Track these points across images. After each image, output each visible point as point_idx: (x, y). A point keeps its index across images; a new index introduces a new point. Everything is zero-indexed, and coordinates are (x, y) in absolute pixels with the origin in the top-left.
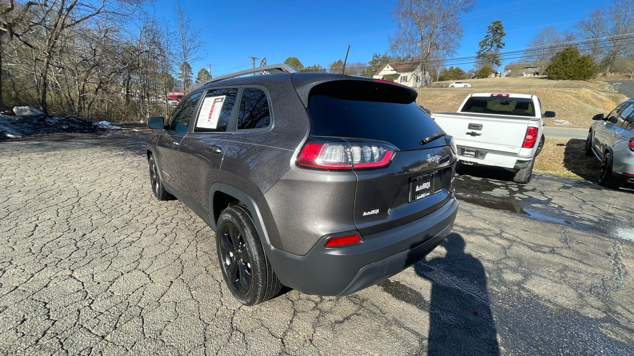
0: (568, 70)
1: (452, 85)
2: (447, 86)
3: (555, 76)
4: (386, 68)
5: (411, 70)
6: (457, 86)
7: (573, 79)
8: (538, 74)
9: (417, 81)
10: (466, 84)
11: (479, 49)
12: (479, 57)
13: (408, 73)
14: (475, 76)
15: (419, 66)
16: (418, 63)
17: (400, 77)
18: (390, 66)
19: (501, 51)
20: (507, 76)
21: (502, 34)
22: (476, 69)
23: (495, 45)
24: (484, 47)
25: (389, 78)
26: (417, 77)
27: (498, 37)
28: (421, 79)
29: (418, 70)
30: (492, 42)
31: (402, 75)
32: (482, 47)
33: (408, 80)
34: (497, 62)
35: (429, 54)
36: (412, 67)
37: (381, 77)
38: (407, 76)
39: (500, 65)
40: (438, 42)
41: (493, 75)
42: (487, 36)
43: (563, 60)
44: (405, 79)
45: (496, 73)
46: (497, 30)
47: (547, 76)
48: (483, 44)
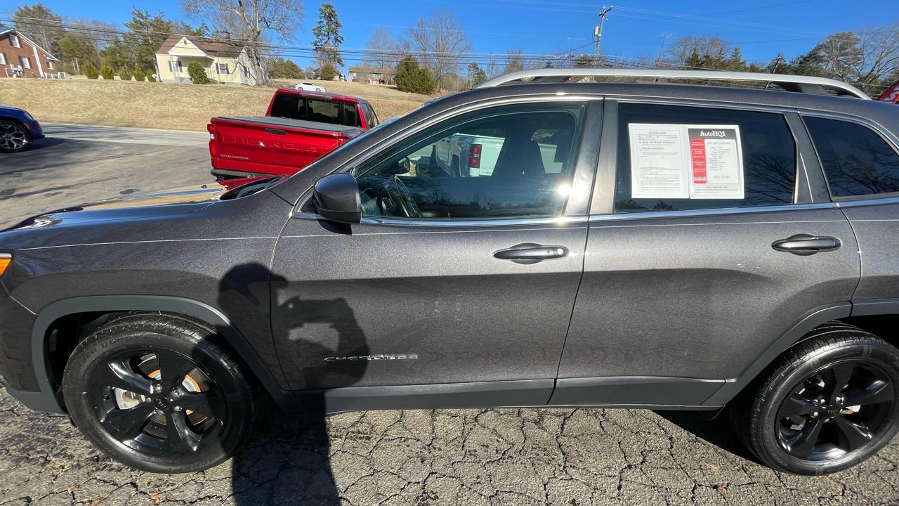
0: (413, 82)
1: (299, 86)
2: (294, 87)
3: (404, 87)
4: (181, 43)
5: (233, 55)
6: (306, 88)
7: (419, 93)
8: (383, 82)
9: (246, 75)
10: (317, 87)
11: (314, 39)
12: (316, 50)
13: (228, 60)
14: (317, 76)
15: (244, 51)
16: (241, 46)
17: (214, 64)
18: (188, 41)
19: (340, 47)
20: (353, 81)
21: (337, 25)
22: (315, 67)
23: (332, 36)
24: (320, 37)
25: (193, 62)
26: (244, 67)
27: (333, 26)
28: (252, 72)
29: (243, 57)
30: (328, 33)
31: (218, 60)
32: (318, 36)
33: (231, 72)
34: (339, 61)
35: (259, 33)
36: (232, 50)
37: (175, 59)
38: (227, 65)
39: (343, 65)
40: (267, 16)
41: (337, 78)
42: (321, 22)
43: (407, 70)
44: (224, 68)
45: (340, 76)
46: (330, 16)
47: (395, 86)
48: (318, 31)
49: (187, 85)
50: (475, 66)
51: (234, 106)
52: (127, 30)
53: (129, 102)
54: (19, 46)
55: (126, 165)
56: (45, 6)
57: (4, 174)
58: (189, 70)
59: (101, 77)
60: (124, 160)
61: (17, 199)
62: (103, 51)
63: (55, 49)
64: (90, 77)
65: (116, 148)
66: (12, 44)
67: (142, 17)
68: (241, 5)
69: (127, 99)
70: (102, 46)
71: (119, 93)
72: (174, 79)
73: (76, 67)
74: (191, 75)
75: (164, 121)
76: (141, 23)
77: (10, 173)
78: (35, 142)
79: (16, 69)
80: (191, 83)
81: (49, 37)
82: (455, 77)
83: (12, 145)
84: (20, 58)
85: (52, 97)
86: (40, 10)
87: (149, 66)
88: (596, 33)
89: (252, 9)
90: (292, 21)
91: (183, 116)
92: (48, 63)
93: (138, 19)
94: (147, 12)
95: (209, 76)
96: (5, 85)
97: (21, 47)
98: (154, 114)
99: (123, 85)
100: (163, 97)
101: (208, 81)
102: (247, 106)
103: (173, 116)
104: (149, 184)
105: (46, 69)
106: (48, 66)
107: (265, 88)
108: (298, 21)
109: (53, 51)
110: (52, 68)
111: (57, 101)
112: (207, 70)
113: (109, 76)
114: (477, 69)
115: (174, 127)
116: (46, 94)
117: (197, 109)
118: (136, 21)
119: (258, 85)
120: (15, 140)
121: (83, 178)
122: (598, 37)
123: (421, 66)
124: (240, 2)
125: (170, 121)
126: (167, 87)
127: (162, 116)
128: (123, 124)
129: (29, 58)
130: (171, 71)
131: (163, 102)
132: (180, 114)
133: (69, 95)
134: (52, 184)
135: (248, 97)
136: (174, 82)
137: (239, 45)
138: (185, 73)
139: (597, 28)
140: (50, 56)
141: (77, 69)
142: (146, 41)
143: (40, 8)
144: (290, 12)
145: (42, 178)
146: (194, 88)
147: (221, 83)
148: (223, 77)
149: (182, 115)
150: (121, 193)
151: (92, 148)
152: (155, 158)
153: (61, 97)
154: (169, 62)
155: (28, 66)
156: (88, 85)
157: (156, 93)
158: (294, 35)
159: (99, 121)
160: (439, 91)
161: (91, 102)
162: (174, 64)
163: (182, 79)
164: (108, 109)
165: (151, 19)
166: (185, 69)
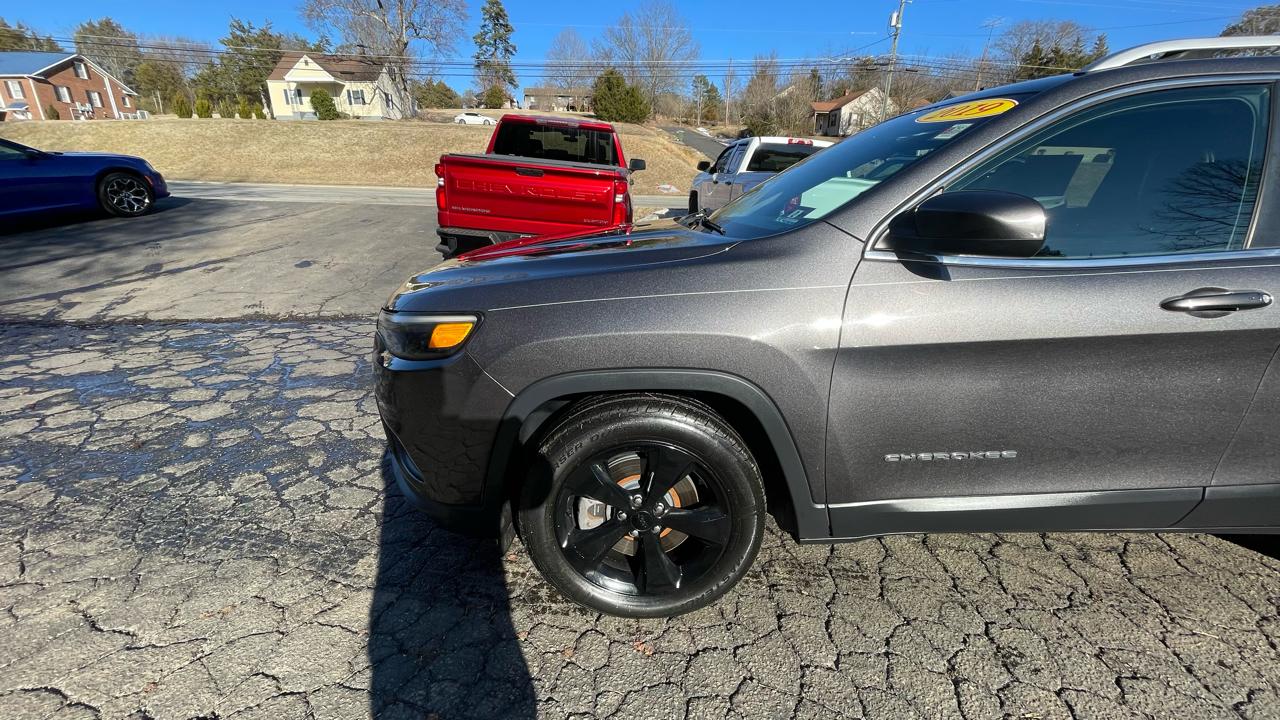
0: (618, 106)
1: (459, 118)
2: (452, 119)
4: (300, 64)
5: (369, 76)
6: (470, 120)
7: (627, 122)
8: (573, 108)
9: (388, 106)
10: (486, 118)
11: (476, 50)
12: (478, 66)
13: (364, 85)
15: (384, 70)
16: (381, 64)
17: (345, 91)
18: (310, 60)
19: (513, 60)
20: (531, 108)
21: (507, 28)
22: (477, 90)
23: (500, 46)
24: (484, 47)
25: (318, 90)
26: (385, 94)
27: (502, 31)
28: (396, 100)
29: (384, 79)
30: (495, 41)
31: (350, 86)
32: (481, 46)
33: (367, 101)
34: (511, 81)
35: (406, 44)
36: (368, 71)
37: (293, 86)
38: (362, 91)
39: (516, 86)
40: (416, 19)
41: (507, 104)
42: (484, 26)
43: (610, 90)
44: (359, 97)
45: (512, 101)
46: (498, 17)
47: (593, 114)
48: (480, 41)
49: (312, 122)
50: (703, 80)
51: (379, 149)
52: (223, 48)
53: (240, 148)
54: (86, 78)
55: (284, 230)
56: (115, 22)
57: (137, 244)
58: (312, 101)
59: (195, 116)
60: (277, 224)
61: (169, 277)
62: (193, 81)
63: (129, 78)
64: (181, 115)
65: (260, 208)
66: (77, 75)
67: (243, 31)
68: (381, 6)
69: (236, 144)
70: (190, 73)
71: (226, 137)
72: (291, 114)
73: (158, 103)
74: (316, 108)
75: (287, 173)
76: (243, 40)
77: (143, 243)
78: (159, 202)
79: (83, 109)
80: (316, 119)
81: (122, 62)
82: (675, 96)
83: (131, 207)
84: (88, 93)
85: (138, 144)
86: (108, 27)
87: (256, 98)
88: (893, 23)
89: (396, 11)
90: (452, 27)
91: (311, 166)
92: (124, 99)
93: (238, 33)
94: (249, 24)
95: (339, 109)
96: (77, 131)
97: (89, 77)
98: (273, 163)
99: (230, 126)
100: (283, 139)
101: (337, 116)
102: (395, 148)
103: (298, 166)
104: (326, 254)
105: (121, 107)
106: (125, 103)
107: (416, 122)
108: (459, 25)
109: (128, 83)
110: (129, 106)
111: (145, 150)
112: (336, 100)
113: (206, 113)
114: (706, 84)
115: (301, 181)
116: (130, 140)
117: (329, 155)
118: (236, 37)
119: (405, 118)
120: (134, 200)
121: (239, 249)
122: (897, 29)
123: (628, 84)
124: (379, 2)
125: (294, 172)
126: (287, 126)
127: (285, 165)
128: (233, 179)
129: (99, 93)
130: (288, 103)
131: (283, 146)
132: (306, 163)
133: (160, 142)
134: (204, 257)
135: (396, 136)
136: (292, 119)
137: (379, 63)
138: (306, 106)
139: (895, 16)
140: (126, 90)
141: (159, 105)
142: (250, 63)
143: (108, 23)
144: (448, 13)
145: (188, 249)
146: (323, 126)
147: (354, 117)
148: (357, 109)
149: (310, 163)
150: (297, 266)
151: (231, 209)
152: (316, 220)
153: (151, 144)
154: (285, 91)
155: (98, 104)
156: (183, 126)
157: (273, 134)
158: (453, 45)
159: (202, 175)
160: (654, 118)
161: (190, 150)
162: (291, 94)
163: (303, 114)
164: (213, 158)
165: (256, 32)
166: (306, 100)
